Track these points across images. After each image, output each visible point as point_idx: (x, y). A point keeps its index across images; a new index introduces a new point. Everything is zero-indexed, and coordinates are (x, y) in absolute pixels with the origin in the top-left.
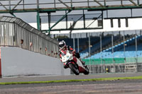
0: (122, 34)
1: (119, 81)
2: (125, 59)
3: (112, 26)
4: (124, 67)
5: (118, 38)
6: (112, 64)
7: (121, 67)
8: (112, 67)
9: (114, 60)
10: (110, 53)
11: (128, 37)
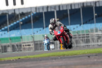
0: (17, 12)
1: (19, 60)
2: (21, 37)
3: (7, 4)
4: (21, 45)
5: (13, 16)
6: (8, 44)
7: (17, 46)
8: (8, 46)
9: (10, 39)
10: (6, 32)
11: (23, 14)
